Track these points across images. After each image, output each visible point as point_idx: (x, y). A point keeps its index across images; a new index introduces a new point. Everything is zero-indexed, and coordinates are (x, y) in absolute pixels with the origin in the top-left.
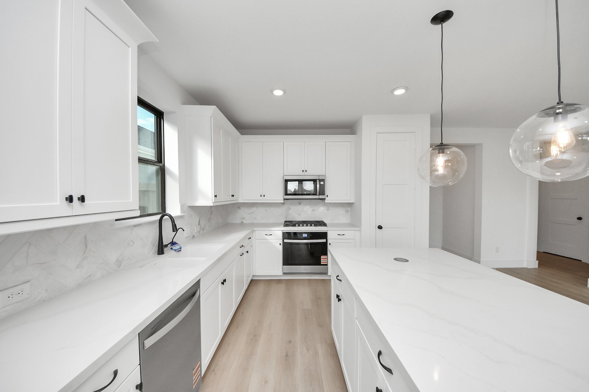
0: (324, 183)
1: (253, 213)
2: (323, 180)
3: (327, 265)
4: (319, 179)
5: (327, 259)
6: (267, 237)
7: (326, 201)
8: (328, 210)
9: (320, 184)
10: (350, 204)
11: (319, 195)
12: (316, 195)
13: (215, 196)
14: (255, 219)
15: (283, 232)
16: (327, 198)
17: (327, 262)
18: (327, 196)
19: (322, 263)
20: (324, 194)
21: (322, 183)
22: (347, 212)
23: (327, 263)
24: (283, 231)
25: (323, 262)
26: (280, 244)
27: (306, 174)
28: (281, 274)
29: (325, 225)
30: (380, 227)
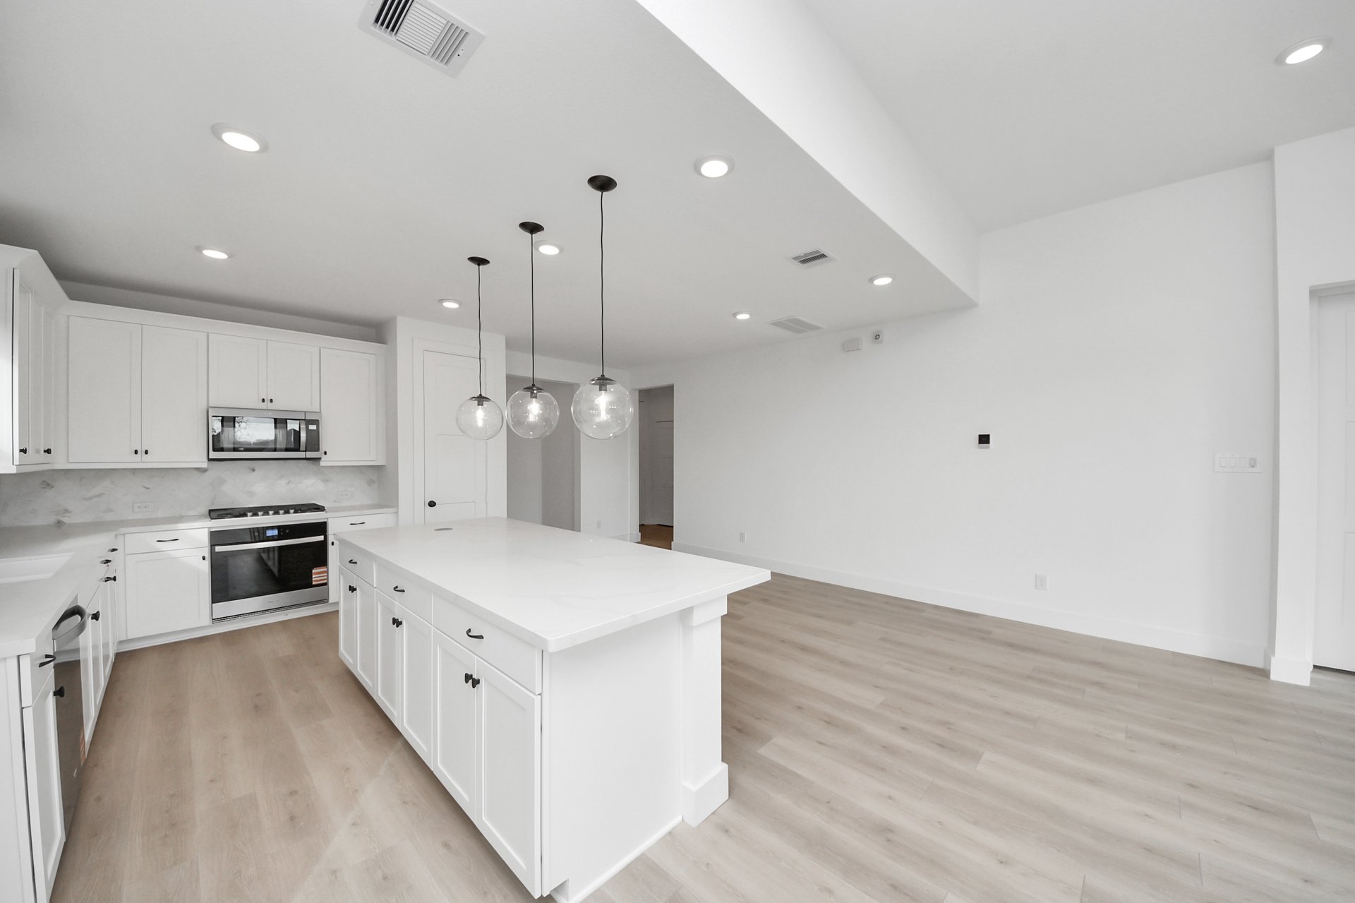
0: (318, 427)
1: (99, 496)
2: (316, 422)
3: (326, 584)
4: (305, 420)
5: (327, 572)
6: (162, 546)
7: (322, 463)
8: (327, 481)
9: (308, 430)
10: (378, 468)
11: (305, 451)
12: (298, 450)
13: (21, 451)
14: (110, 510)
15: (212, 530)
16: (324, 458)
17: (327, 579)
18: (325, 453)
19: (314, 583)
20: (318, 450)
21: (313, 427)
22: (370, 482)
23: (326, 581)
24: (212, 528)
25: (315, 581)
26: (204, 558)
27: (271, 406)
28: (206, 621)
29: (319, 508)
30: (432, 504)
